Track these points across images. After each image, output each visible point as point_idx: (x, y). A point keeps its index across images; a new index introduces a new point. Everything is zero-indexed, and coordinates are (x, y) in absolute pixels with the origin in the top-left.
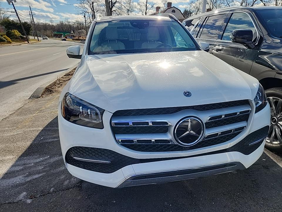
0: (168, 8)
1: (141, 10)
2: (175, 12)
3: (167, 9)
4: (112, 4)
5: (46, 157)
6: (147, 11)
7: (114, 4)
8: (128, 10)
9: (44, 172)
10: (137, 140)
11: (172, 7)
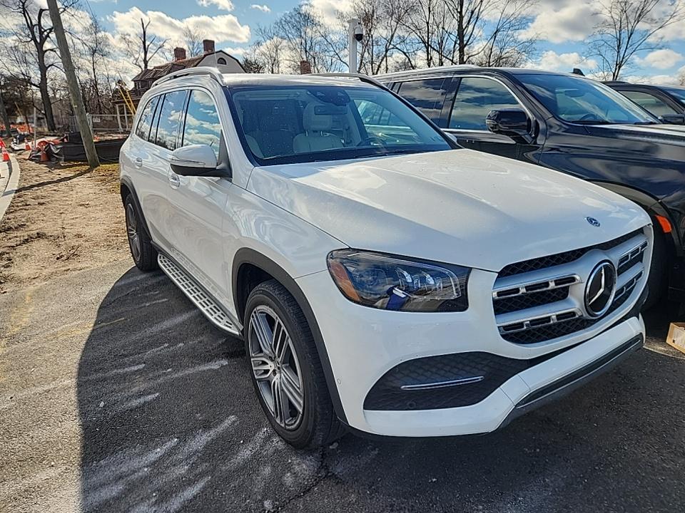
0: (207, 53)
1: (129, 54)
2: (226, 64)
3: (205, 56)
4: (41, 33)
5: (169, 445)
6: (149, 55)
7: (48, 33)
8: (94, 52)
9: (202, 475)
10: (531, 321)
11: (216, 51)
